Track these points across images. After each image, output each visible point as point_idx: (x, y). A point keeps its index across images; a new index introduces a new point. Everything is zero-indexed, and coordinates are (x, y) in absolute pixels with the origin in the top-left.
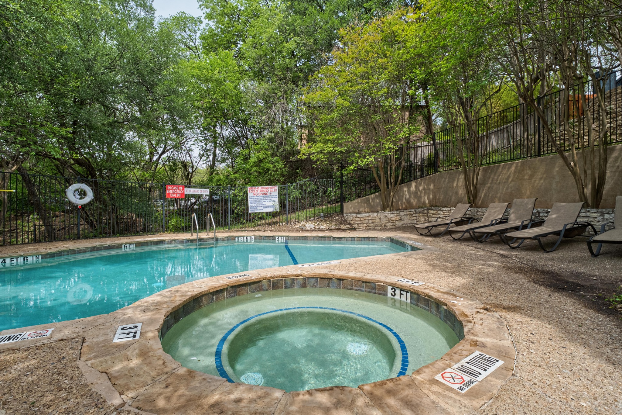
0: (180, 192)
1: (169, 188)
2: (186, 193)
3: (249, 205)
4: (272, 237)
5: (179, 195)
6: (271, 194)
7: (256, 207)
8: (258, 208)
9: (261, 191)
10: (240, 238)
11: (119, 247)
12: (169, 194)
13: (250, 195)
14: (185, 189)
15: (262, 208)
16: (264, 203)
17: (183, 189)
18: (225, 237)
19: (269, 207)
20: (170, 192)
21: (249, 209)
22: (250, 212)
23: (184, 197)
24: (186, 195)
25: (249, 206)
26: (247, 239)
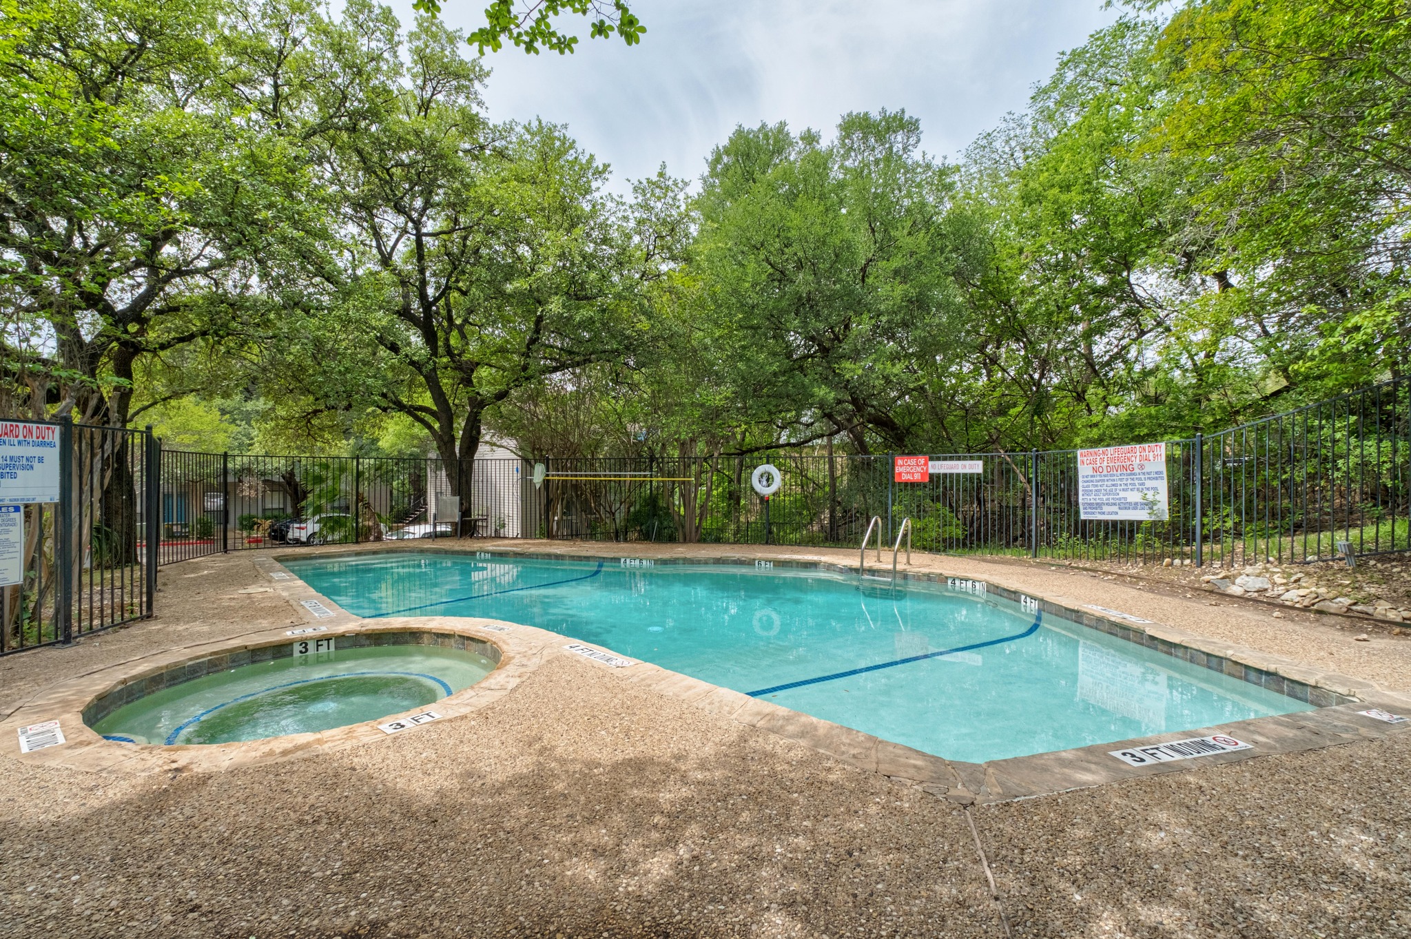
0: (919, 469)
1: (900, 462)
2: (931, 471)
3: (1081, 497)
4: (1015, 592)
5: (917, 477)
6: (1142, 467)
7: (1099, 505)
8: (1106, 509)
9: (1113, 460)
10: (957, 582)
11: (751, 563)
12: (900, 474)
13: (1084, 470)
14: (930, 463)
15: (1115, 509)
16: (1122, 494)
17: (926, 464)
18: (924, 575)
19: (1135, 506)
20: (901, 470)
21: (1082, 511)
22: (1083, 517)
23: (927, 480)
24: (931, 476)
25: (1080, 501)
26: (974, 586)
